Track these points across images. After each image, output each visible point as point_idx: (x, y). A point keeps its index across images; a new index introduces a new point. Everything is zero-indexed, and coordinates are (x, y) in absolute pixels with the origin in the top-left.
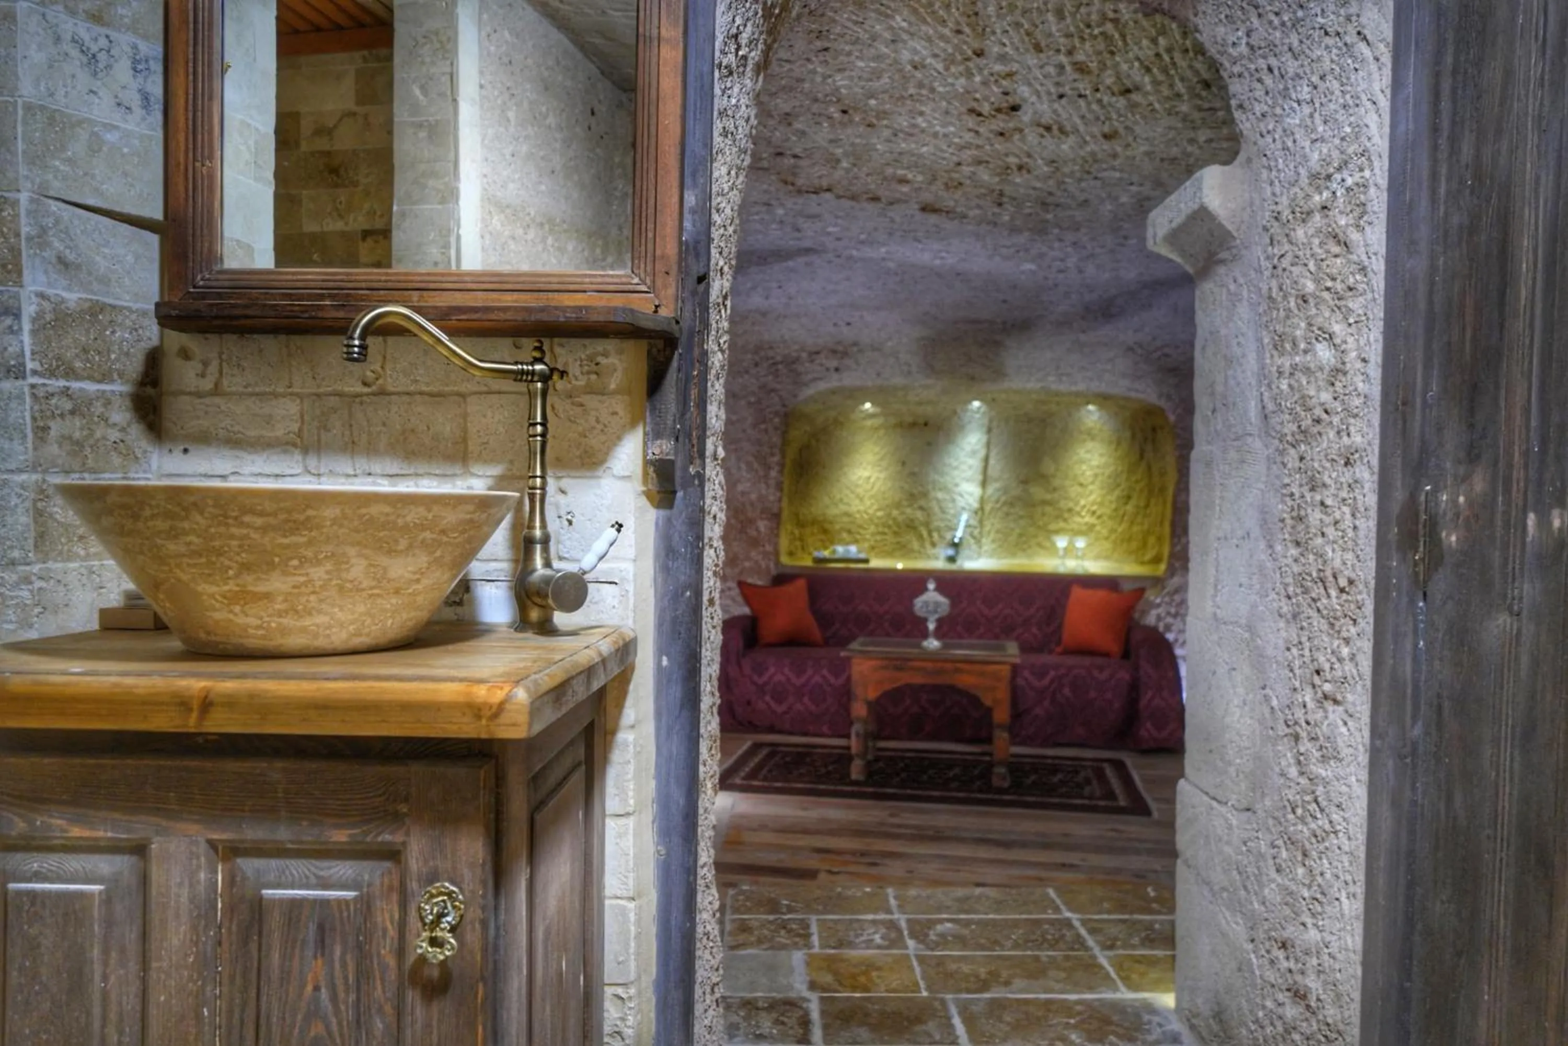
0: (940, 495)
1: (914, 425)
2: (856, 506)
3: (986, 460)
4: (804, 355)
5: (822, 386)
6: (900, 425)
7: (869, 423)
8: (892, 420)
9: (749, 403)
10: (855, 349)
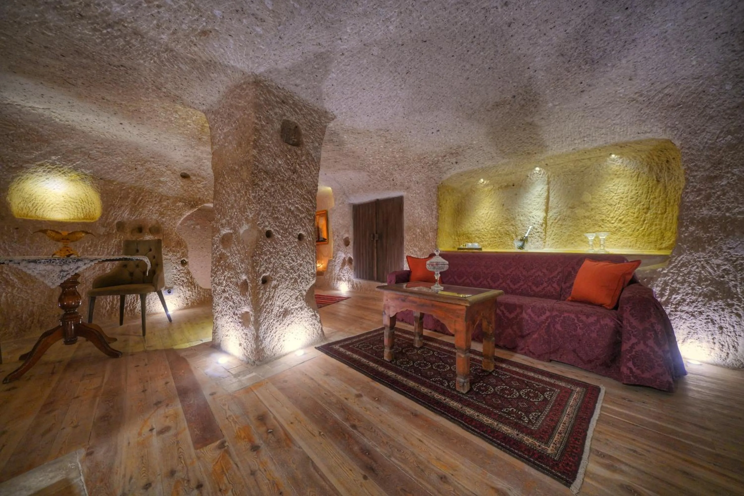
0: (522, 218)
1: (507, 186)
2: (481, 226)
3: (548, 198)
4: (440, 158)
5: (453, 172)
6: (501, 187)
7: (486, 189)
8: (497, 187)
9: (423, 185)
10: (461, 150)
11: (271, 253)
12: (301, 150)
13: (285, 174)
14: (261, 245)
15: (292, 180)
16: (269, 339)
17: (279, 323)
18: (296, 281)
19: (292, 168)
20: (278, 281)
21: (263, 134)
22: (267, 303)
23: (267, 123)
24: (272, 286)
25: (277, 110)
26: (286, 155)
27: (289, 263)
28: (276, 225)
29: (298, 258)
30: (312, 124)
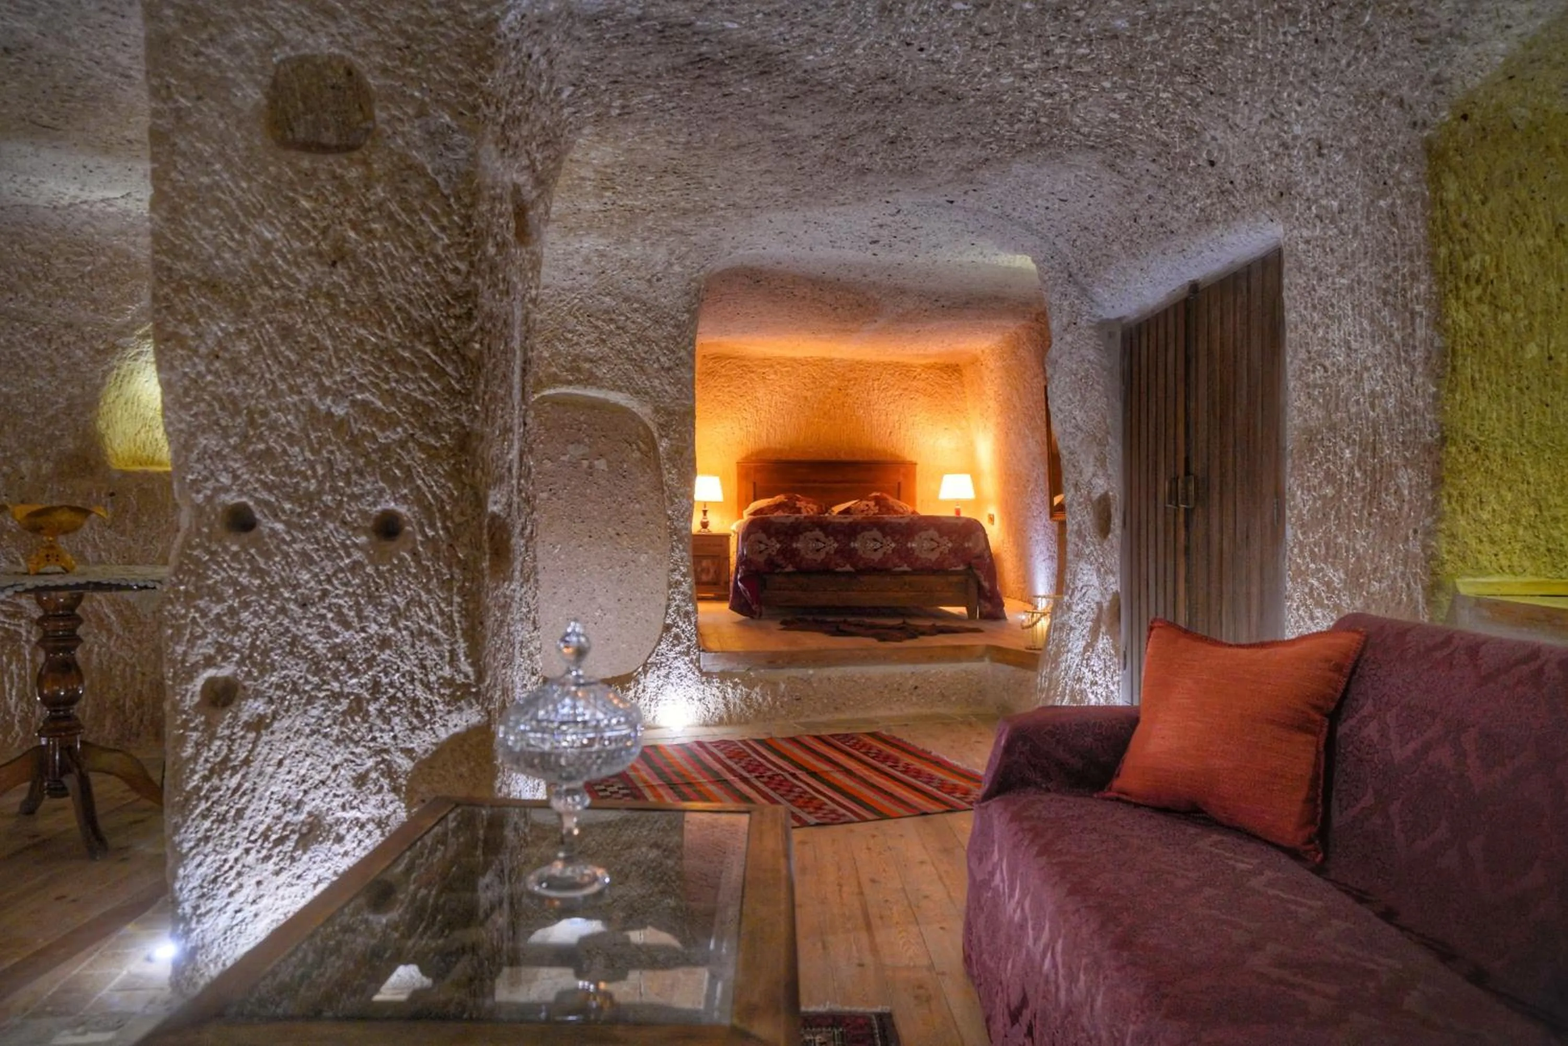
11: (242, 591)
12: (366, 163)
13: (292, 277)
14: (197, 561)
15: (329, 295)
16: (223, 921)
17: (270, 866)
18: (358, 707)
19: (324, 246)
20: (271, 701)
21: (183, 145)
22: (215, 781)
23: (199, 98)
24: (244, 717)
25: (241, 34)
26: (293, 201)
27: (326, 633)
28: (264, 484)
29: (369, 611)
30: (410, 37)
